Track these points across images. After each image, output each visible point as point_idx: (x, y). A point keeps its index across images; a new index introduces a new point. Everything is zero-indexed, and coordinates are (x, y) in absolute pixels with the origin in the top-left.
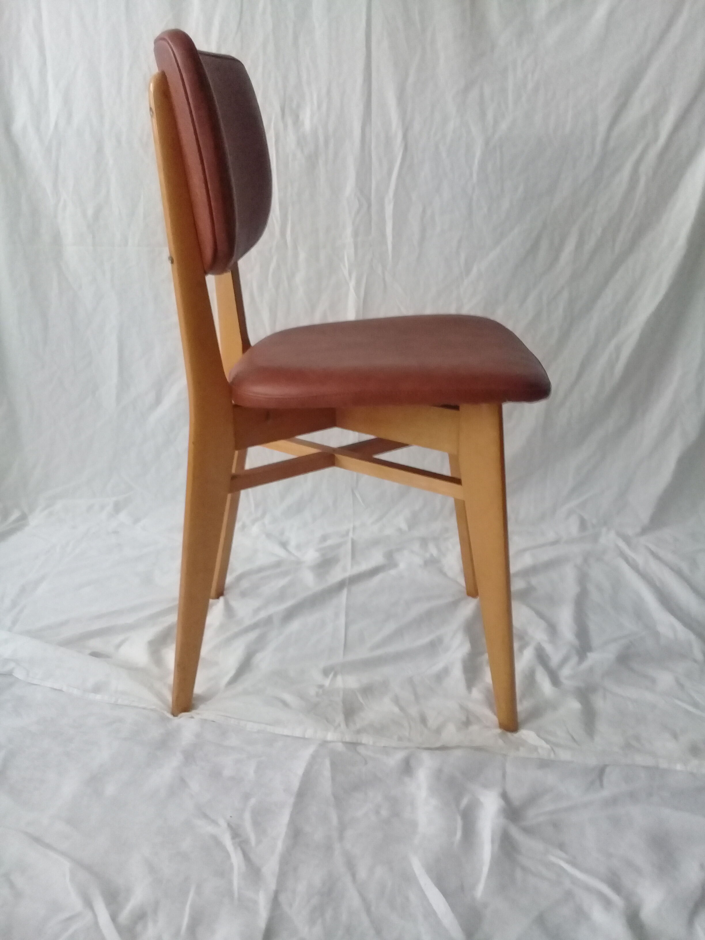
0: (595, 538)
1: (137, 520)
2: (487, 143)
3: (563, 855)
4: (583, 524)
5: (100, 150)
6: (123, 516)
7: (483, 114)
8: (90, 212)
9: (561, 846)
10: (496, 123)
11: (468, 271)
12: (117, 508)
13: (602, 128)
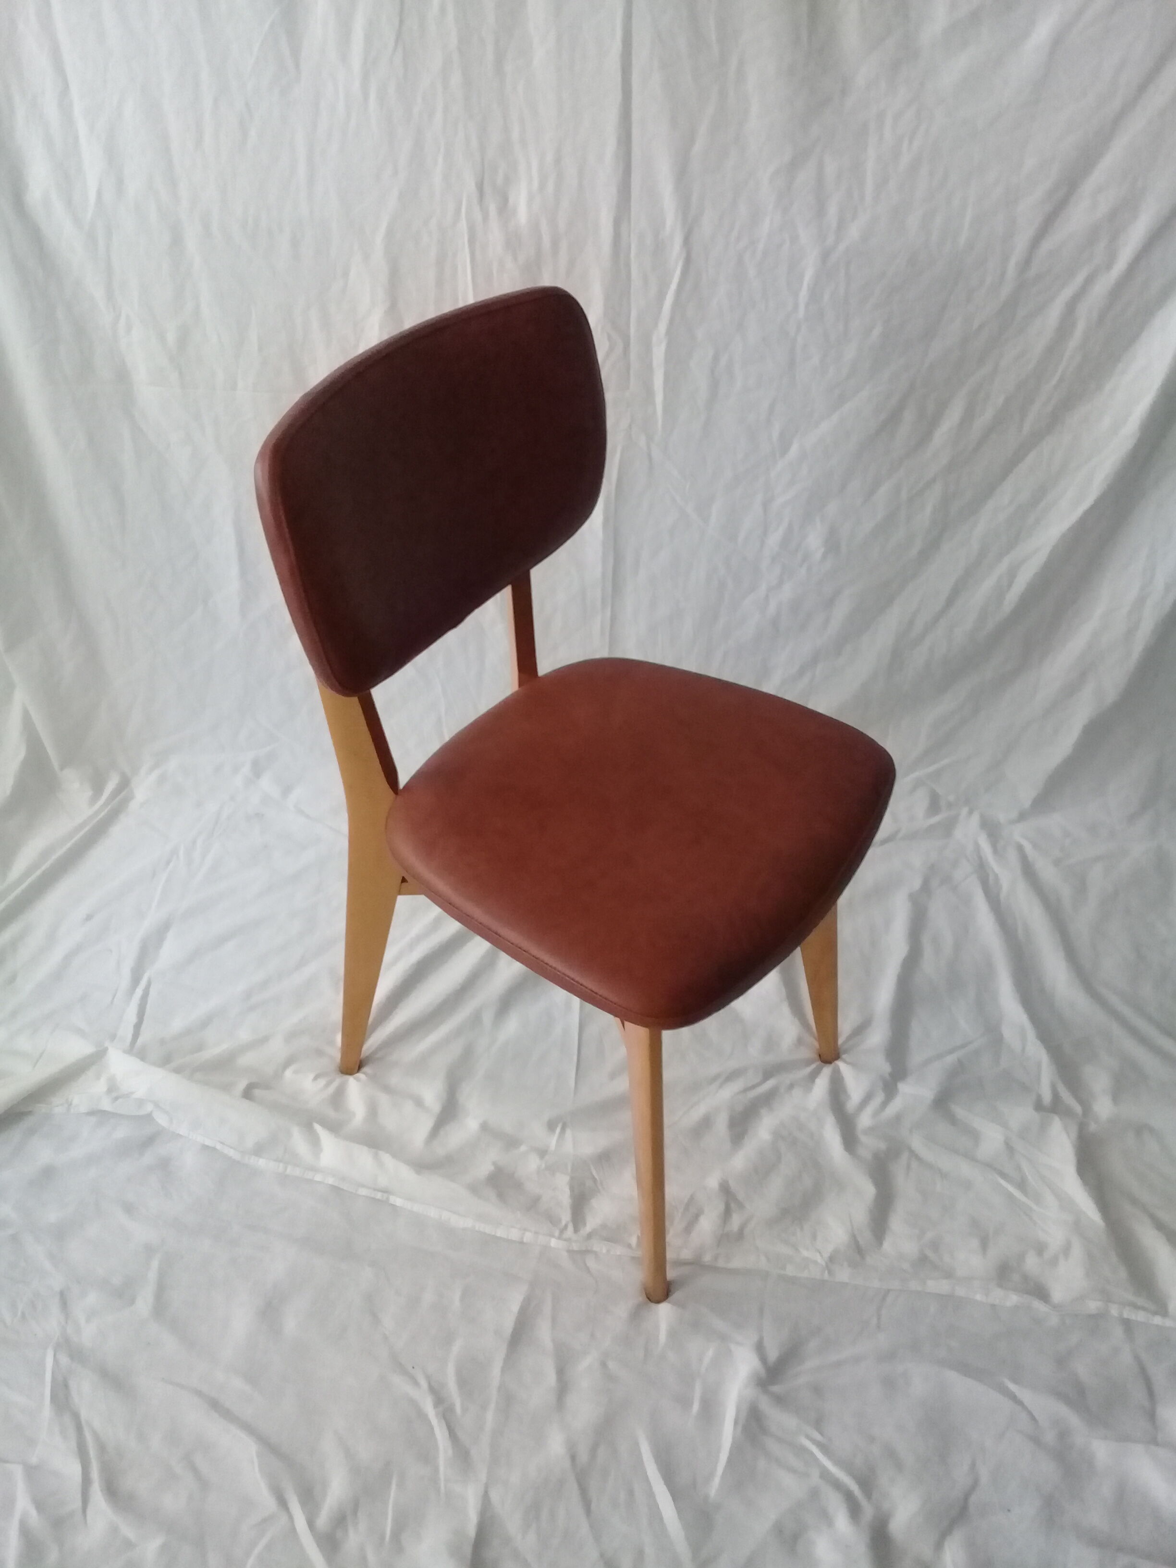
0: (948, 827)
1: (287, 790)
2: (825, 256)
3: (818, 1437)
4: (934, 806)
5: (177, 241)
6: (266, 783)
7: (820, 210)
8: (171, 337)
9: (818, 1423)
10: (841, 225)
11: (784, 447)
12: (258, 770)
13: (1021, 242)
